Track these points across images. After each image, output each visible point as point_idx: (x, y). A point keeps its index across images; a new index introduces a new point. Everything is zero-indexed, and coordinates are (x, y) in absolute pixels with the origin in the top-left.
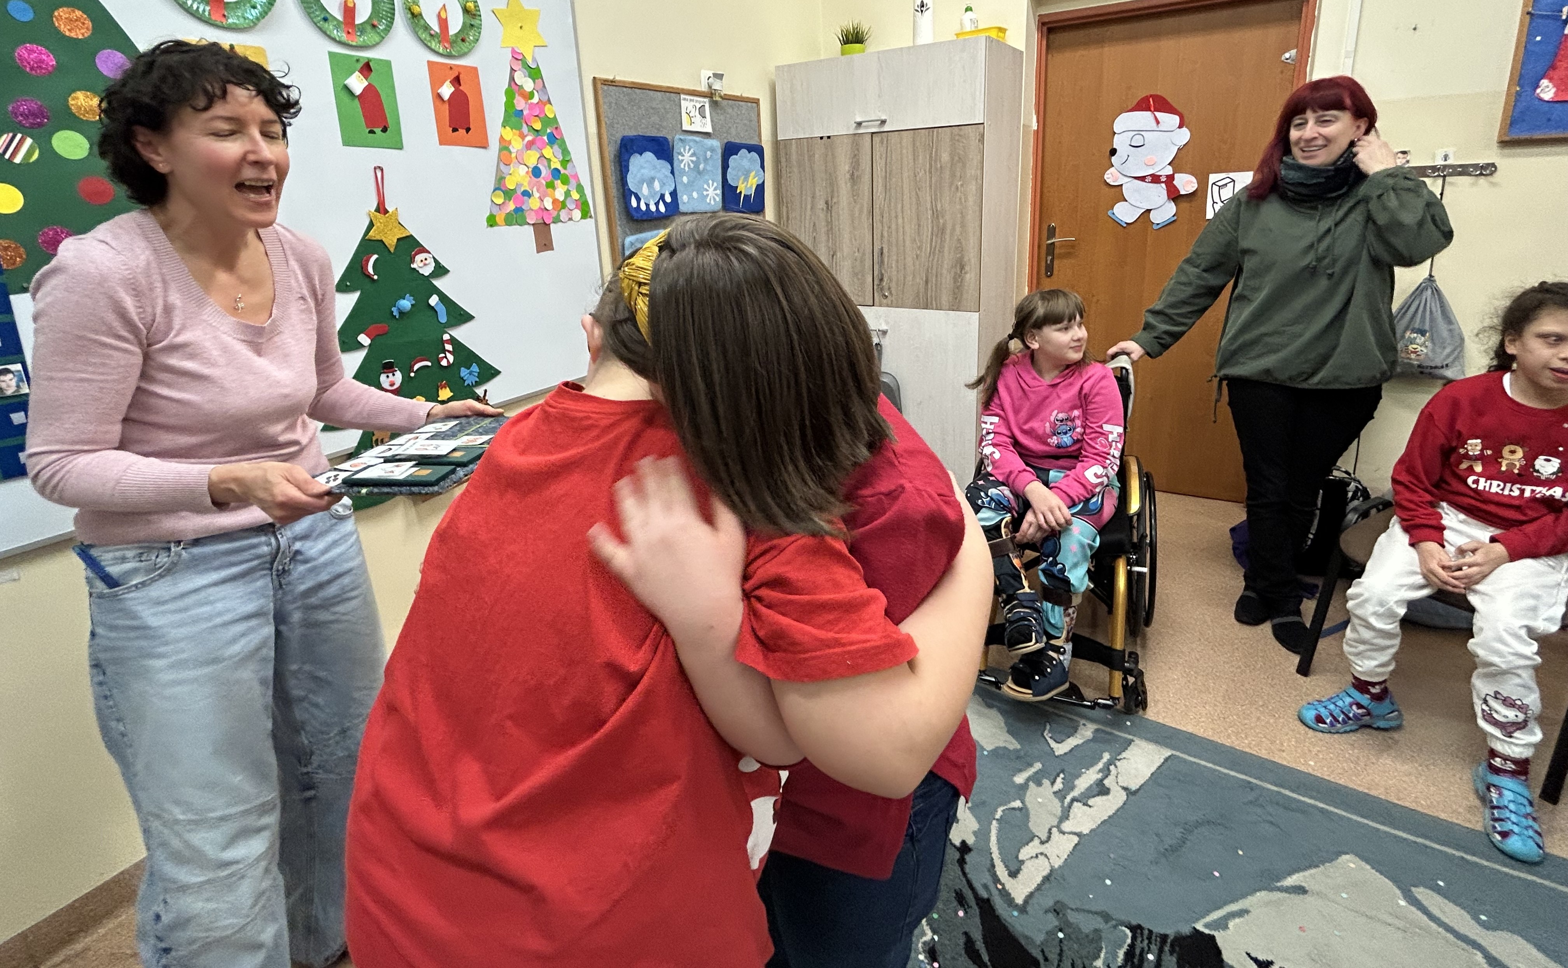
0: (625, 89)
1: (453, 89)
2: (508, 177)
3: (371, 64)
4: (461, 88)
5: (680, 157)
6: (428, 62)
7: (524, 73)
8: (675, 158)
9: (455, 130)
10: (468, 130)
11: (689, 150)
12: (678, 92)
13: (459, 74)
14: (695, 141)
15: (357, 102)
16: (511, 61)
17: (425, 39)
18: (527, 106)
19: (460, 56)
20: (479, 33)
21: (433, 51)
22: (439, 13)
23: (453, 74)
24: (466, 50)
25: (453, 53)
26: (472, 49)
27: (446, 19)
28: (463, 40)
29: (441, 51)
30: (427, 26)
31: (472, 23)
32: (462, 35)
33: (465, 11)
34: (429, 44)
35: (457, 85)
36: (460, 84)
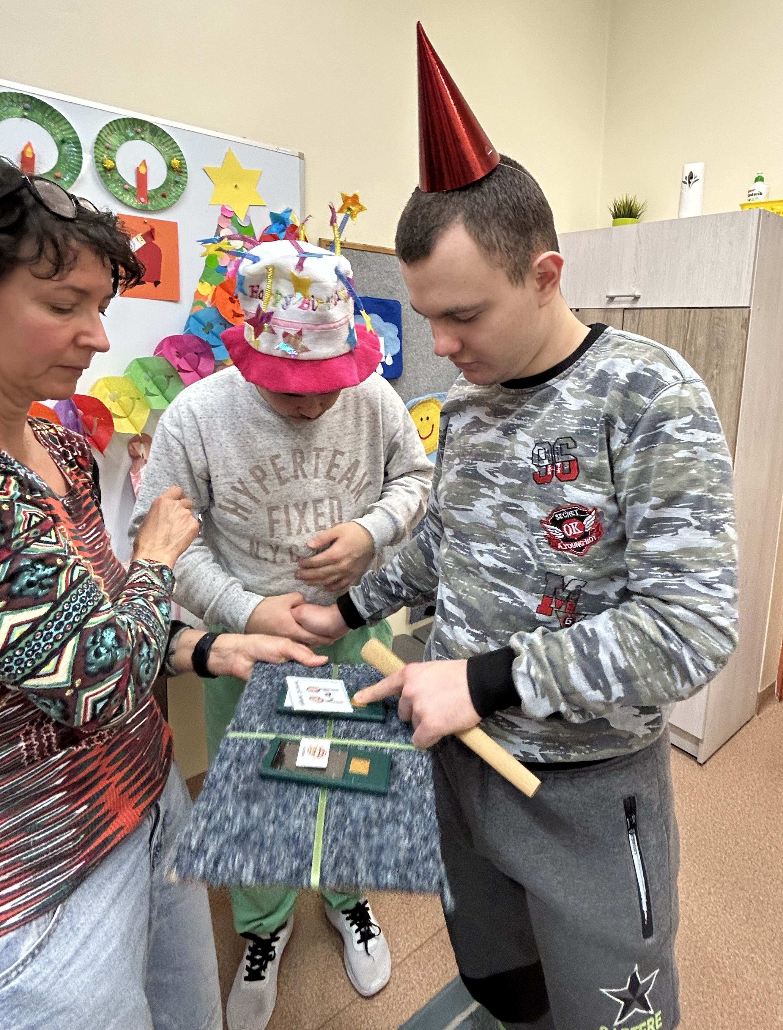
0: (355, 252)
1: (144, 243)
4: (154, 242)
10: (157, 283)
13: (153, 229)
16: (219, 219)
17: (116, 193)
18: (233, 263)
19: (158, 210)
20: (183, 190)
21: (125, 204)
22: (138, 168)
23: (147, 229)
24: (164, 205)
25: (150, 208)
26: (172, 205)
27: (146, 175)
28: (164, 196)
29: (134, 205)
30: (121, 181)
31: (177, 180)
32: (163, 191)
33: (170, 168)
34: (121, 198)
35: (149, 238)
36: (153, 238)
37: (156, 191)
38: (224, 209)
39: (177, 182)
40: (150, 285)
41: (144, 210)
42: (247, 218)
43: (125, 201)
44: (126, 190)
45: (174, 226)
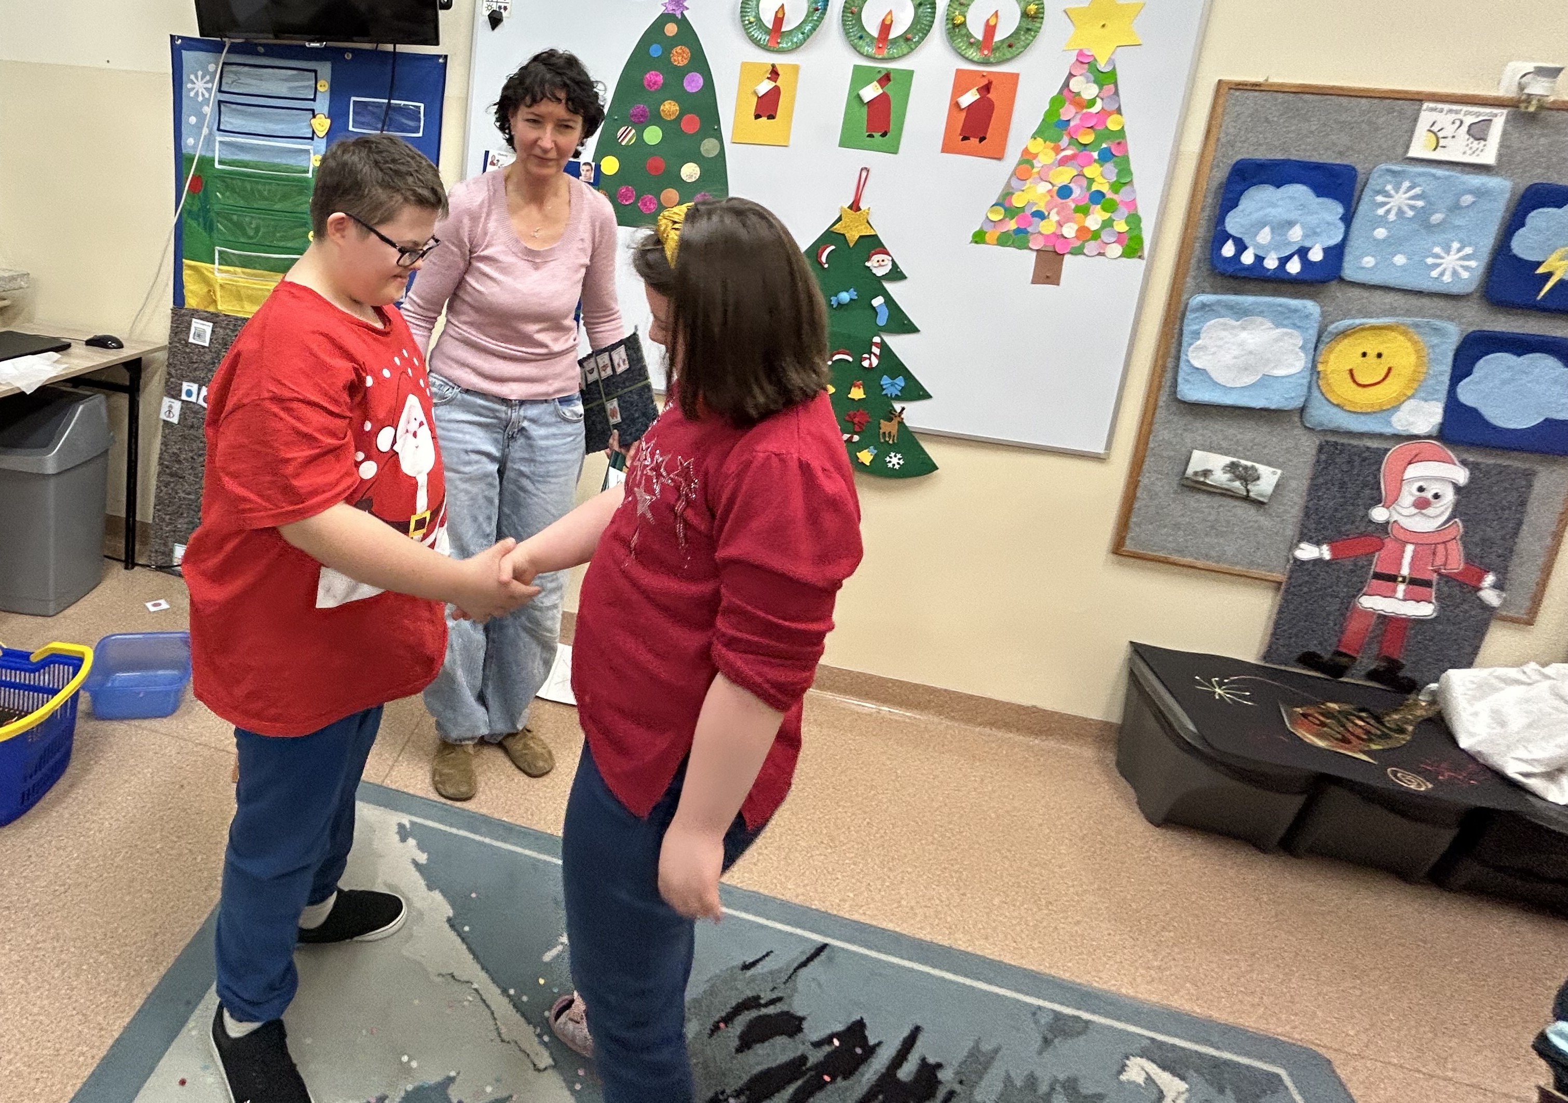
0: (1281, 95)
1: (978, 96)
2: (1017, 193)
3: (892, 76)
5: (1380, 199)
6: (957, 70)
7: (1087, 79)
8: (1366, 198)
9: (965, 138)
10: (982, 139)
11: (1410, 188)
12: (1418, 99)
13: (990, 83)
14: (1434, 175)
16: (1072, 66)
17: (960, 48)
18: (1079, 116)
19: (999, 62)
20: (1034, 37)
21: (967, 59)
22: (988, 21)
23: (984, 82)
24: (1008, 56)
25: (991, 60)
26: (1018, 54)
27: (995, 27)
28: (1010, 46)
29: (975, 59)
30: (969, 35)
31: (1030, 27)
32: (1012, 41)
33: (1025, 15)
34: (963, 53)
35: (985, 92)
36: (989, 91)
37: (1003, 41)
38: (1080, 54)
39: (1029, 30)
40: (974, 141)
41: (986, 63)
42: (1110, 61)
43: (967, 55)
44: (971, 44)
45: (1015, 77)
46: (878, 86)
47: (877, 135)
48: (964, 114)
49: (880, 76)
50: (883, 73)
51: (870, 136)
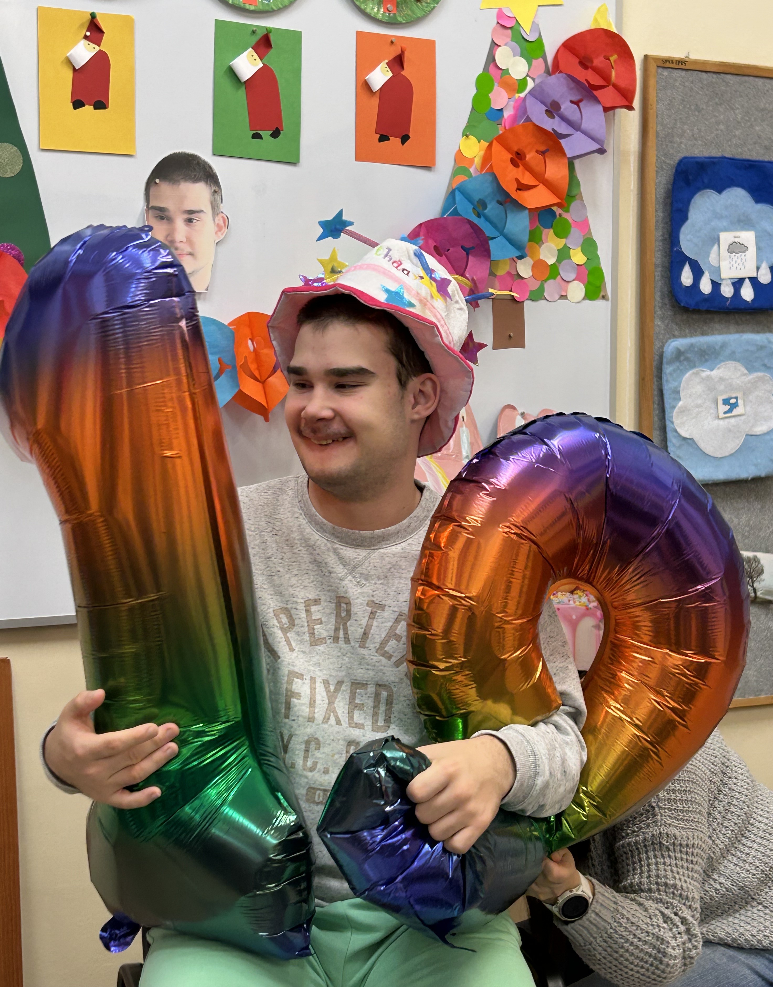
0: (705, 76)
1: (390, 74)
3: (272, 38)
4: (403, 73)
6: (358, 33)
7: (513, 50)
9: (383, 138)
10: (405, 139)
13: (403, 52)
15: (242, 93)
16: (494, 30)
18: (512, 103)
19: (410, 23)
21: (366, 16)
23: (394, 52)
24: (419, 14)
25: (399, 19)
26: (430, 12)
28: (418, 1)
29: (380, 16)
34: (361, 6)
35: (397, 68)
36: (402, 66)
38: (501, 14)
40: (395, 141)
41: (392, 23)
42: (535, 26)
43: (368, 10)
45: (430, 45)
46: (256, 56)
47: (266, 134)
48: (375, 102)
49: (254, 39)
50: (260, 34)
51: (257, 136)
